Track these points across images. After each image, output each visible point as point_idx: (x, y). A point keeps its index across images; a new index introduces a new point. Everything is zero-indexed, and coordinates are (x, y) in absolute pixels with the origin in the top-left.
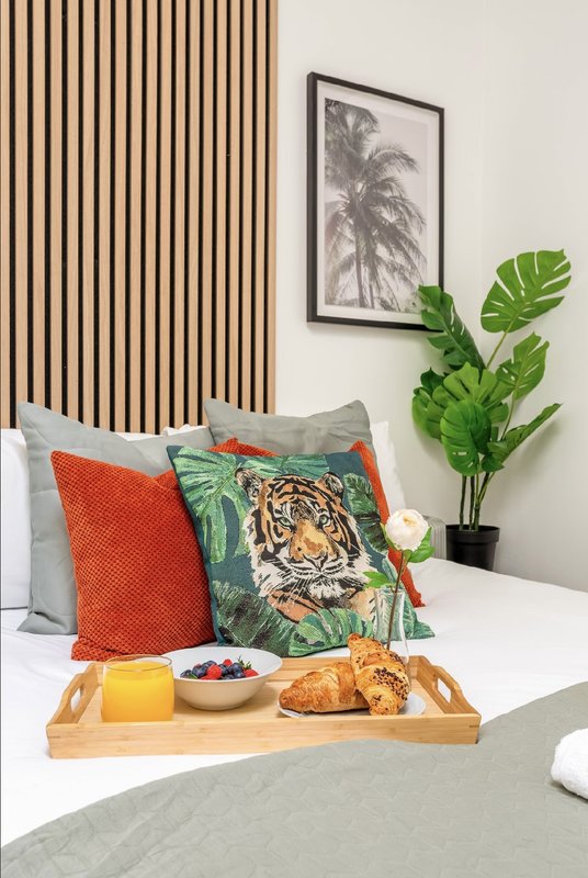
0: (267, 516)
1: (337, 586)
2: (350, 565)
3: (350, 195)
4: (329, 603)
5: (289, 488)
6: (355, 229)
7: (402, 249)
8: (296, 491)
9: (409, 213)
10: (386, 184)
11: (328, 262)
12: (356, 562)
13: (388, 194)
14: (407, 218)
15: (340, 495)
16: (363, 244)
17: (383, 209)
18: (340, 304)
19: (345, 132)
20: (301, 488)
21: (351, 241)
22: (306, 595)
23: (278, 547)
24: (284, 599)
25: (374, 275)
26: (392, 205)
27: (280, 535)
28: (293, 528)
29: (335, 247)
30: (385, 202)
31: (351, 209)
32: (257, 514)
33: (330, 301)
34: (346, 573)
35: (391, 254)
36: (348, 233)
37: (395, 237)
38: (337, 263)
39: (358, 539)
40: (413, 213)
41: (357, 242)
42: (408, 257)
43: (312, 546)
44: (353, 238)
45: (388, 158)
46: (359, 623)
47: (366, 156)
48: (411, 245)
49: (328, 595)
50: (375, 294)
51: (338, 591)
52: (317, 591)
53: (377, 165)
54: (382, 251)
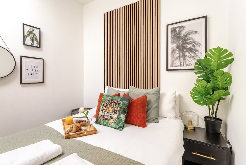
0: (105, 105)
1: (109, 117)
2: (114, 115)
3: (178, 44)
4: (106, 119)
5: (111, 101)
6: (179, 51)
7: (193, 52)
8: (112, 102)
9: (196, 44)
10: (189, 39)
11: (171, 59)
12: (115, 115)
13: (189, 41)
14: (195, 45)
15: (119, 104)
16: (181, 54)
17: (187, 45)
18: (174, 67)
19: (176, 33)
20: (113, 102)
21: (178, 54)
22: (104, 117)
23: (104, 109)
24: (101, 116)
25: (184, 59)
26: (190, 43)
27: (105, 108)
28: (108, 107)
29: (173, 56)
30: (188, 43)
31: (178, 47)
32: (104, 104)
33: (172, 66)
34: (112, 116)
35: (190, 54)
36: (177, 52)
37: (191, 50)
38: (174, 59)
39: (118, 111)
40: (197, 43)
41: (179, 53)
42: (195, 53)
43: (109, 110)
44: (178, 53)
45: (189, 34)
46: (109, 124)
47: (182, 35)
48: (196, 51)
49: (107, 118)
50: (184, 63)
51: (109, 118)
52: (105, 117)
53: (185, 36)
54: (187, 54)
